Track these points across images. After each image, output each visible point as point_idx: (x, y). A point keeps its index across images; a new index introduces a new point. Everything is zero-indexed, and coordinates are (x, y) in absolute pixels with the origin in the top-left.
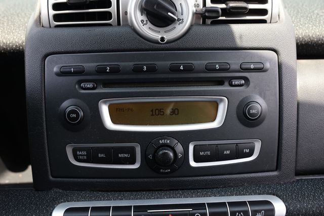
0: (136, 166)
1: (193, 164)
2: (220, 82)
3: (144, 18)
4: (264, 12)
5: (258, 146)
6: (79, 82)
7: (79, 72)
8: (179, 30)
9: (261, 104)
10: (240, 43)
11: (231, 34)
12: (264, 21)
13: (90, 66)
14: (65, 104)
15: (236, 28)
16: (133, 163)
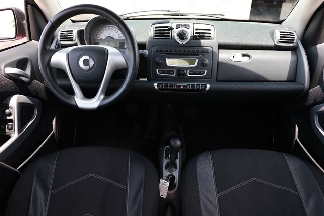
0: (174, 75)
1: (188, 75)
2: (196, 55)
3: (178, 38)
4: (210, 37)
5: (206, 72)
6: (161, 53)
7: (161, 51)
8: (187, 41)
9: (207, 61)
10: (202, 45)
11: (201, 42)
12: (210, 39)
13: (164, 49)
14: (157, 59)
15: (202, 41)
16: (173, 74)
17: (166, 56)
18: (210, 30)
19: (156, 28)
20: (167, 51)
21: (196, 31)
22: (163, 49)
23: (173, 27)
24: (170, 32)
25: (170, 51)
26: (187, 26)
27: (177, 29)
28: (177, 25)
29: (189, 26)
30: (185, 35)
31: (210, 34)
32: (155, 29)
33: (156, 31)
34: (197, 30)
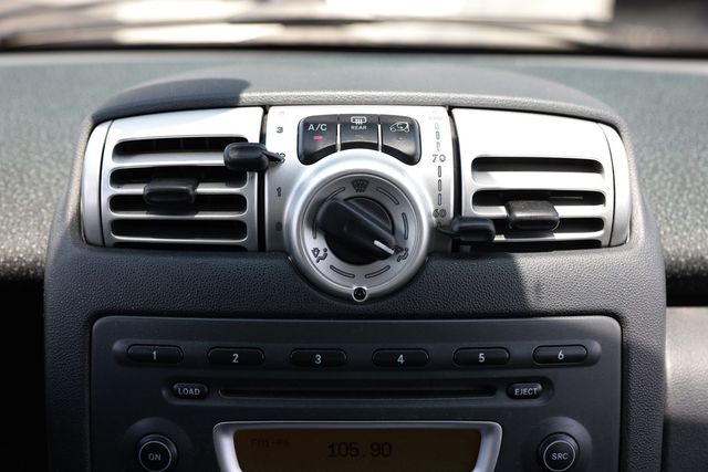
2: (488, 389)
4: (596, 223)
6: (170, 382)
7: (168, 360)
8: (398, 271)
9: (577, 437)
10: (534, 302)
11: (515, 276)
12: (593, 244)
13: (192, 347)
15: (531, 265)
17: (219, 401)
18: (592, 166)
19: (125, 149)
20: (219, 360)
21: (473, 183)
22: (188, 346)
23: (272, 146)
24: (249, 190)
25: (251, 360)
26: (397, 137)
27: (308, 157)
28: (308, 128)
29: (412, 131)
30: (385, 214)
31: (595, 198)
32: (112, 164)
33: (119, 177)
34: (483, 164)
